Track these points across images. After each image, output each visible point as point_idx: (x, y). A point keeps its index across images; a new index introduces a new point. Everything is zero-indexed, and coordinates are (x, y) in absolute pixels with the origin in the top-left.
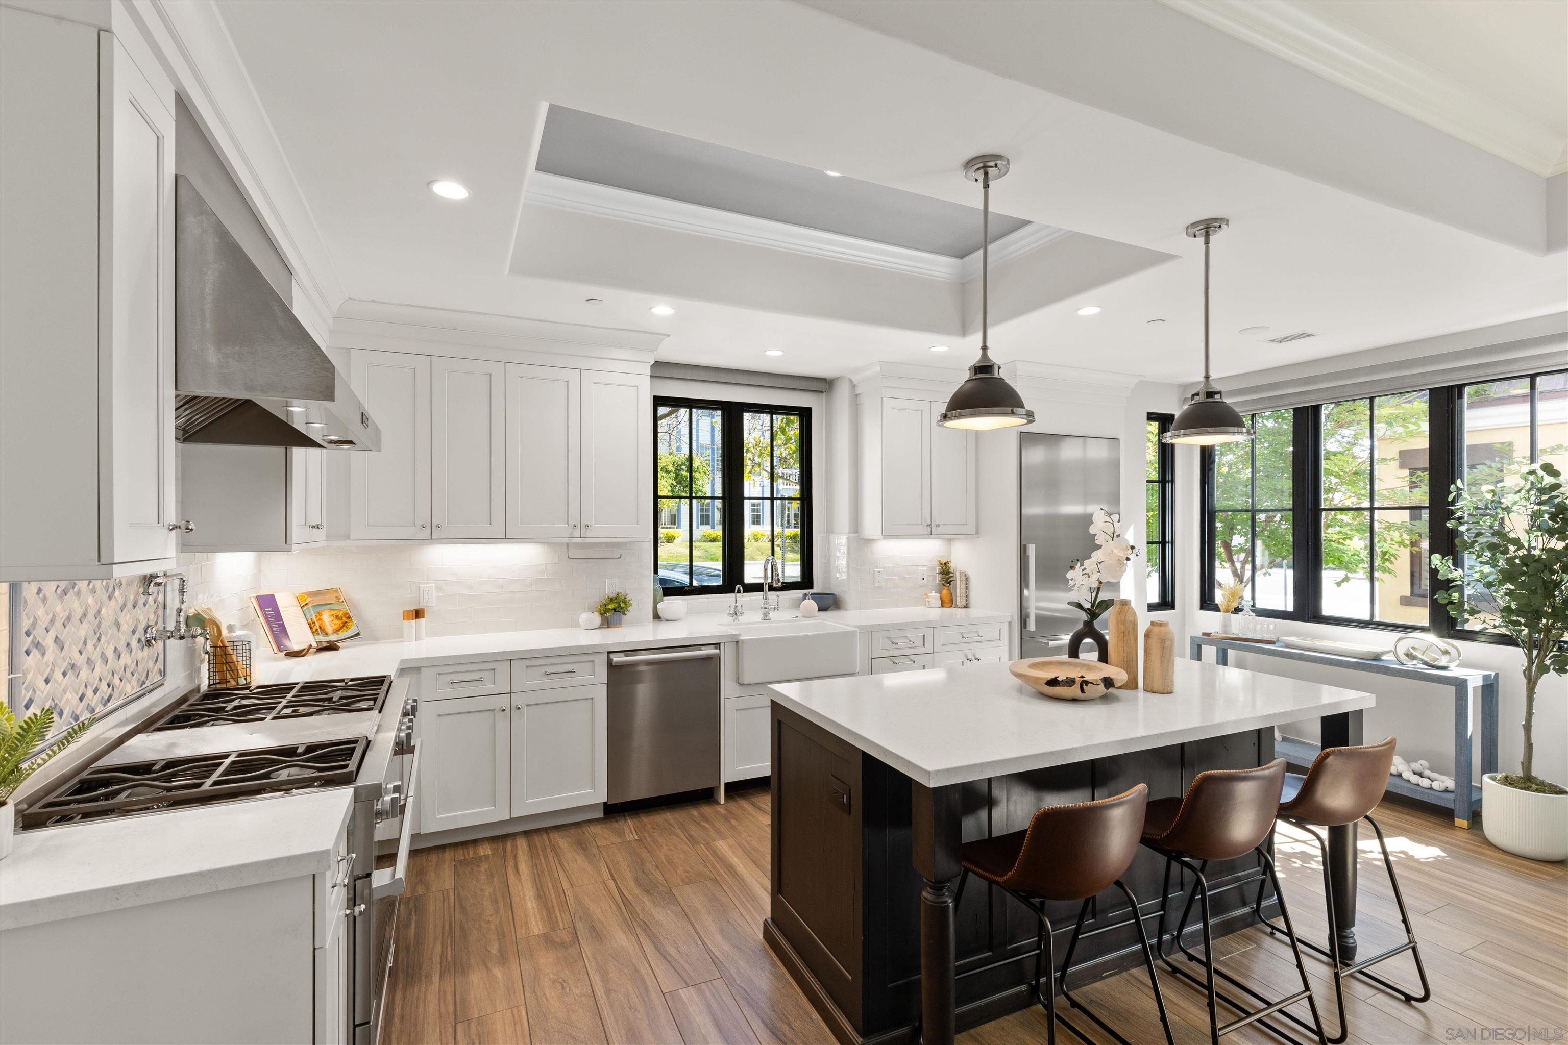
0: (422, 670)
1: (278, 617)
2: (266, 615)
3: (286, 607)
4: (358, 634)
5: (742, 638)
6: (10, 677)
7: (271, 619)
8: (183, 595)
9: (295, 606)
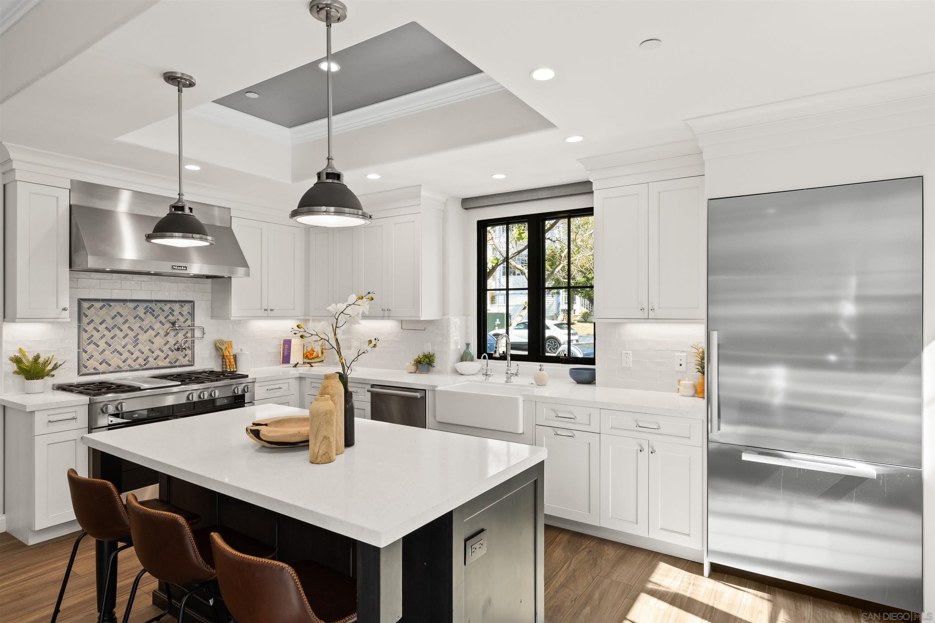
0: (306, 379)
1: (289, 349)
2: (284, 347)
3: (294, 345)
4: (323, 361)
5: (439, 388)
6: (78, 350)
7: (286, 350)
8: (204, 335)
9: (299, 345)
